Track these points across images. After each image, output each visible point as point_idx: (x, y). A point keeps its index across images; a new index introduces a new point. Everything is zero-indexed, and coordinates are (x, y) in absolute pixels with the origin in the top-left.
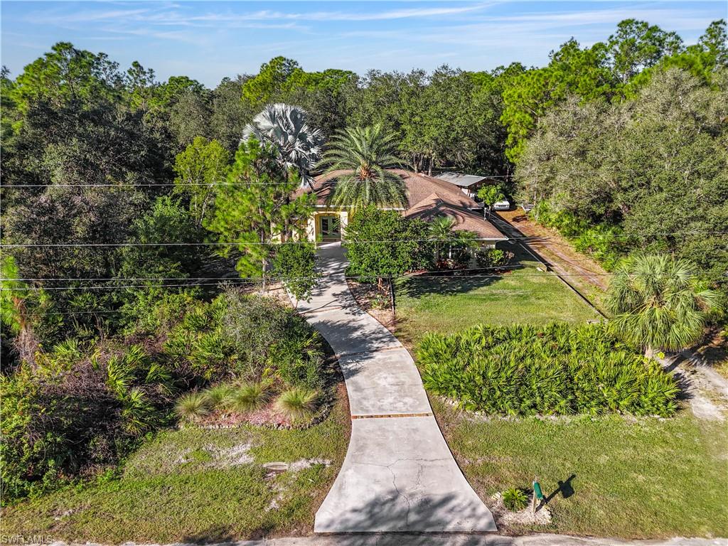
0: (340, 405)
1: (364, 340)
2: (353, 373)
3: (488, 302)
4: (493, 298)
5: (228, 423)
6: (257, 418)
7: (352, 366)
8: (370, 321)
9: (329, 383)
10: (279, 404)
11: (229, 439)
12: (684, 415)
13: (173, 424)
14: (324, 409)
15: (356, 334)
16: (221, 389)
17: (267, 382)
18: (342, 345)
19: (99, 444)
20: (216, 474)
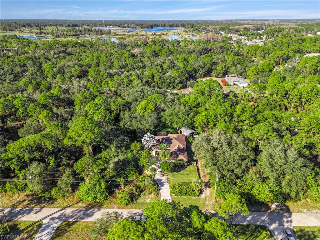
0: (159, 194)
1: (163, 182)
2: (161, 189)
3: (182, 175)
4: (183, 174)
5: (147, 197)
6: (150, 196)
7: (161, 188)
8: (164, 179)
9: (158, 191)
10: (152, 194)
11: (147, 199)
12: (200, 197)
13: (141, 196)
14: (158, 195)
15: (162, 181)
16: (145, 191)
17: (150, 191)
18: (160, 184)
19: (134, 199)
20: (147, 203)
